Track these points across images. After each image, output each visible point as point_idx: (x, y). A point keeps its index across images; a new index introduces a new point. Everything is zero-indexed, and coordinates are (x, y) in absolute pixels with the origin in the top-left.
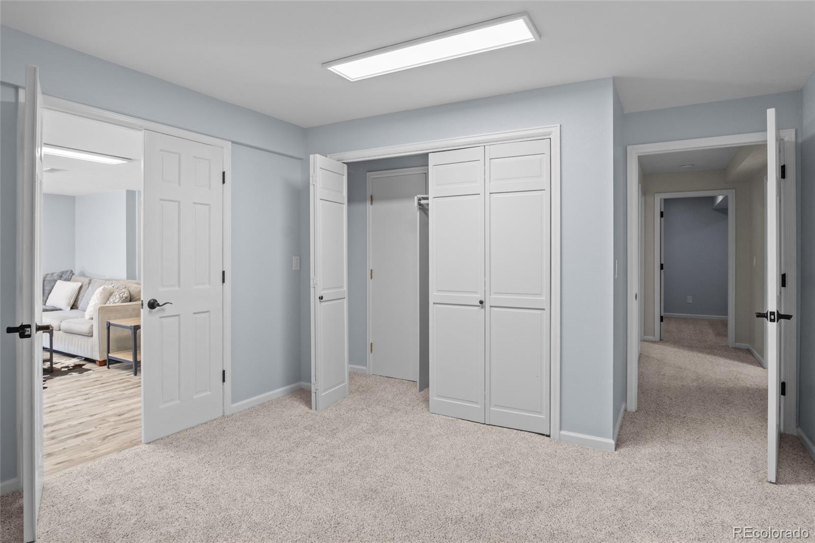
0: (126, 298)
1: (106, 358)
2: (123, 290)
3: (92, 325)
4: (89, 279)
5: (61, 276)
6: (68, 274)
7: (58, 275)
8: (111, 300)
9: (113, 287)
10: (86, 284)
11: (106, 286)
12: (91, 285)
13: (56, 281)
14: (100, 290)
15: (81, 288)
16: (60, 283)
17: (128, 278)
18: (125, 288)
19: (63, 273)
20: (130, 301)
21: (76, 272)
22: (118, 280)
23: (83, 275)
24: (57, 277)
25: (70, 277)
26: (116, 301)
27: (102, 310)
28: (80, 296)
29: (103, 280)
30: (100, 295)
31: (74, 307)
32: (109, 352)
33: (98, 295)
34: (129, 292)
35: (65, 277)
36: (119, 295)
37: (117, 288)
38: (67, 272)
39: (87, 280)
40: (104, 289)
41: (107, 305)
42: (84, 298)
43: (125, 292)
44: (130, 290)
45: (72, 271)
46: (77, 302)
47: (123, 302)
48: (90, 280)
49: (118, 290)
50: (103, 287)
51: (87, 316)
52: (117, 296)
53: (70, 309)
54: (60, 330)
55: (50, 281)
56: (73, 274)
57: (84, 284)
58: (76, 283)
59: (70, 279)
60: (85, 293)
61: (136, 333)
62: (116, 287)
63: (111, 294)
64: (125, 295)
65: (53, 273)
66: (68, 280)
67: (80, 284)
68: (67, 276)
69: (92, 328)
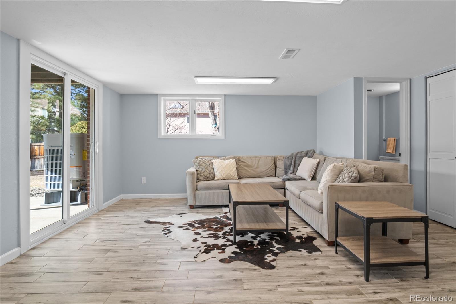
0: (355, 177)
1: (334, 240)
2: (353, 169)
3: (323, 202)
4: (325, 156)
5: (307, 154)
6: (311, 153)
7: (305, 153)
8: (341, 178)
9: (343, 165)
10: (322, 161)
11: (336, 164)
12: (326, 161)
13: (303, 157)
14: (330, 167)
15: (319, 163)
16: (305, 159)
17: (355, 157)
18: (354, 166)
19: (308, 152)
20: (359, 182)
21: (317, 152)
22: (347, 159)
23: (321, 153)
24: (304, 154)
25: (312, 154)
26: (346, 179)
27: (331, 189)
28: (318, 170)
29: (335, 158)
30: (331, 172)
31: (314, 178)
32: (337, 236)
33: (329, 171)
34: (358, 171)
35: (309, 154)
36: (348, 174)
37: (346, 167)
38: (311, 151)
39: (323, 158)
40: (334, 167)
41: (336, 183)
42: (320, 172)
43: (354, 171)
44: (359, 170)
45: (314, 150)
46: (316, 174)
47: (353, 181)
48: (325, 158)
49: (347, 168)
50: (333, 164)
51: (320, 191)
52: (346, 175)
53: (310, 179)
54: (300, 199)
55: (299, 157)
56: (315, 153)
57: (321, 161)
58: (316, 159)
59: (313, 156)
60: (321, 168)
61: (370, 228)
62: (345, 165)
63: (341, 172)
64: (355, 175)
65: (302, 152)
66: (311, 157)
67: (318, 160)
68: (310, 154)
69: (323, 205)
